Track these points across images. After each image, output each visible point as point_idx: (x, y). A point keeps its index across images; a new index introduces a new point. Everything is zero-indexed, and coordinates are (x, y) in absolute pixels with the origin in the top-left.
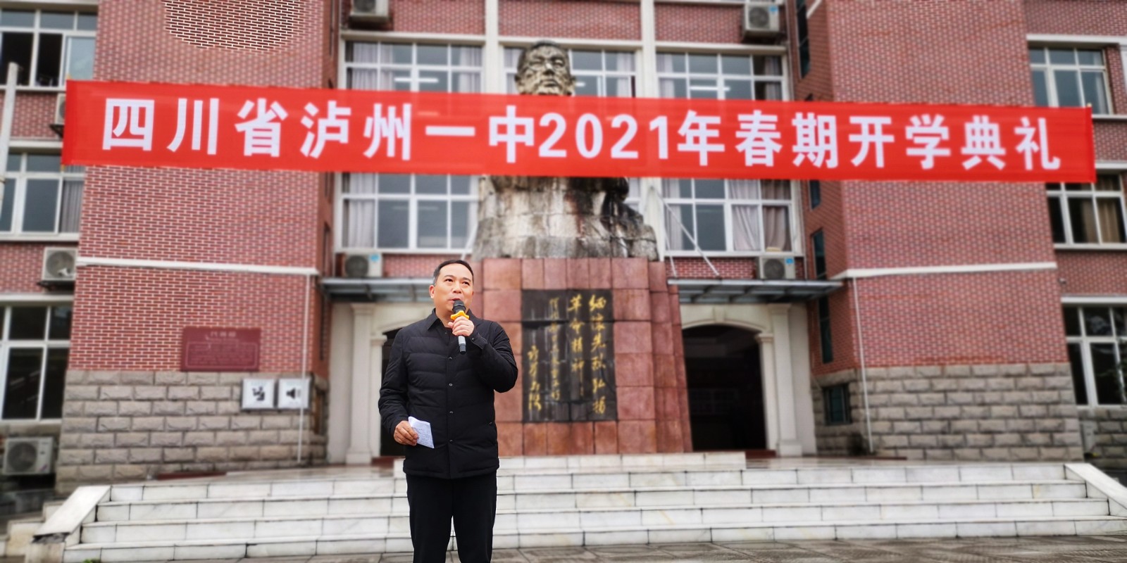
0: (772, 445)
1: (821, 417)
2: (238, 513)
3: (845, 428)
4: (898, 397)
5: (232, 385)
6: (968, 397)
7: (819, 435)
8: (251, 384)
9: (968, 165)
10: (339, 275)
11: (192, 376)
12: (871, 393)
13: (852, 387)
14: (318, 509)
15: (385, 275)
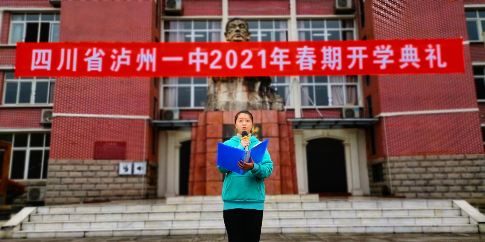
0: (350, 190)
1: (372, 178)
2: (85, 219)
3: (380, 183)
4: (404, 170)
5: (115, 165)
6: (436, 170)
7: (371, 187)
8: (122, 165)
9: (402, 67)
10: (161, 119)
11: (99, 161)
12: (392, 168)
13: (383, 165)
14: (118, 218)
15: (181, 118)
